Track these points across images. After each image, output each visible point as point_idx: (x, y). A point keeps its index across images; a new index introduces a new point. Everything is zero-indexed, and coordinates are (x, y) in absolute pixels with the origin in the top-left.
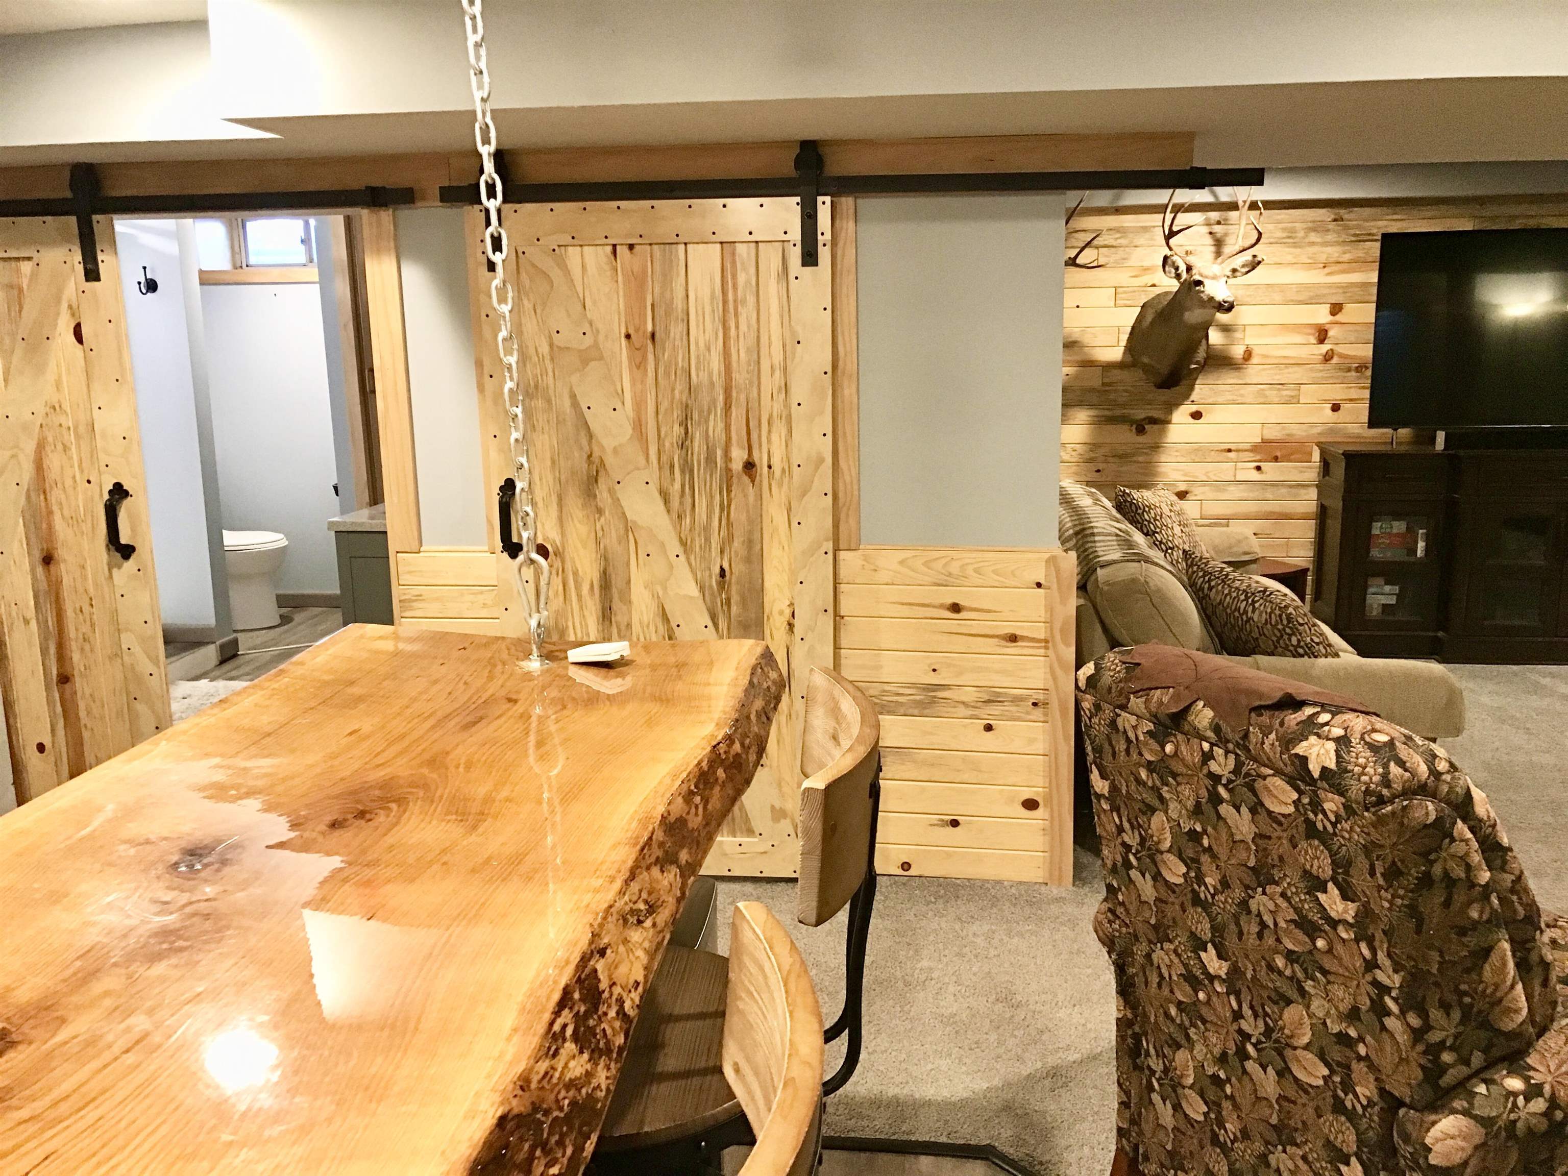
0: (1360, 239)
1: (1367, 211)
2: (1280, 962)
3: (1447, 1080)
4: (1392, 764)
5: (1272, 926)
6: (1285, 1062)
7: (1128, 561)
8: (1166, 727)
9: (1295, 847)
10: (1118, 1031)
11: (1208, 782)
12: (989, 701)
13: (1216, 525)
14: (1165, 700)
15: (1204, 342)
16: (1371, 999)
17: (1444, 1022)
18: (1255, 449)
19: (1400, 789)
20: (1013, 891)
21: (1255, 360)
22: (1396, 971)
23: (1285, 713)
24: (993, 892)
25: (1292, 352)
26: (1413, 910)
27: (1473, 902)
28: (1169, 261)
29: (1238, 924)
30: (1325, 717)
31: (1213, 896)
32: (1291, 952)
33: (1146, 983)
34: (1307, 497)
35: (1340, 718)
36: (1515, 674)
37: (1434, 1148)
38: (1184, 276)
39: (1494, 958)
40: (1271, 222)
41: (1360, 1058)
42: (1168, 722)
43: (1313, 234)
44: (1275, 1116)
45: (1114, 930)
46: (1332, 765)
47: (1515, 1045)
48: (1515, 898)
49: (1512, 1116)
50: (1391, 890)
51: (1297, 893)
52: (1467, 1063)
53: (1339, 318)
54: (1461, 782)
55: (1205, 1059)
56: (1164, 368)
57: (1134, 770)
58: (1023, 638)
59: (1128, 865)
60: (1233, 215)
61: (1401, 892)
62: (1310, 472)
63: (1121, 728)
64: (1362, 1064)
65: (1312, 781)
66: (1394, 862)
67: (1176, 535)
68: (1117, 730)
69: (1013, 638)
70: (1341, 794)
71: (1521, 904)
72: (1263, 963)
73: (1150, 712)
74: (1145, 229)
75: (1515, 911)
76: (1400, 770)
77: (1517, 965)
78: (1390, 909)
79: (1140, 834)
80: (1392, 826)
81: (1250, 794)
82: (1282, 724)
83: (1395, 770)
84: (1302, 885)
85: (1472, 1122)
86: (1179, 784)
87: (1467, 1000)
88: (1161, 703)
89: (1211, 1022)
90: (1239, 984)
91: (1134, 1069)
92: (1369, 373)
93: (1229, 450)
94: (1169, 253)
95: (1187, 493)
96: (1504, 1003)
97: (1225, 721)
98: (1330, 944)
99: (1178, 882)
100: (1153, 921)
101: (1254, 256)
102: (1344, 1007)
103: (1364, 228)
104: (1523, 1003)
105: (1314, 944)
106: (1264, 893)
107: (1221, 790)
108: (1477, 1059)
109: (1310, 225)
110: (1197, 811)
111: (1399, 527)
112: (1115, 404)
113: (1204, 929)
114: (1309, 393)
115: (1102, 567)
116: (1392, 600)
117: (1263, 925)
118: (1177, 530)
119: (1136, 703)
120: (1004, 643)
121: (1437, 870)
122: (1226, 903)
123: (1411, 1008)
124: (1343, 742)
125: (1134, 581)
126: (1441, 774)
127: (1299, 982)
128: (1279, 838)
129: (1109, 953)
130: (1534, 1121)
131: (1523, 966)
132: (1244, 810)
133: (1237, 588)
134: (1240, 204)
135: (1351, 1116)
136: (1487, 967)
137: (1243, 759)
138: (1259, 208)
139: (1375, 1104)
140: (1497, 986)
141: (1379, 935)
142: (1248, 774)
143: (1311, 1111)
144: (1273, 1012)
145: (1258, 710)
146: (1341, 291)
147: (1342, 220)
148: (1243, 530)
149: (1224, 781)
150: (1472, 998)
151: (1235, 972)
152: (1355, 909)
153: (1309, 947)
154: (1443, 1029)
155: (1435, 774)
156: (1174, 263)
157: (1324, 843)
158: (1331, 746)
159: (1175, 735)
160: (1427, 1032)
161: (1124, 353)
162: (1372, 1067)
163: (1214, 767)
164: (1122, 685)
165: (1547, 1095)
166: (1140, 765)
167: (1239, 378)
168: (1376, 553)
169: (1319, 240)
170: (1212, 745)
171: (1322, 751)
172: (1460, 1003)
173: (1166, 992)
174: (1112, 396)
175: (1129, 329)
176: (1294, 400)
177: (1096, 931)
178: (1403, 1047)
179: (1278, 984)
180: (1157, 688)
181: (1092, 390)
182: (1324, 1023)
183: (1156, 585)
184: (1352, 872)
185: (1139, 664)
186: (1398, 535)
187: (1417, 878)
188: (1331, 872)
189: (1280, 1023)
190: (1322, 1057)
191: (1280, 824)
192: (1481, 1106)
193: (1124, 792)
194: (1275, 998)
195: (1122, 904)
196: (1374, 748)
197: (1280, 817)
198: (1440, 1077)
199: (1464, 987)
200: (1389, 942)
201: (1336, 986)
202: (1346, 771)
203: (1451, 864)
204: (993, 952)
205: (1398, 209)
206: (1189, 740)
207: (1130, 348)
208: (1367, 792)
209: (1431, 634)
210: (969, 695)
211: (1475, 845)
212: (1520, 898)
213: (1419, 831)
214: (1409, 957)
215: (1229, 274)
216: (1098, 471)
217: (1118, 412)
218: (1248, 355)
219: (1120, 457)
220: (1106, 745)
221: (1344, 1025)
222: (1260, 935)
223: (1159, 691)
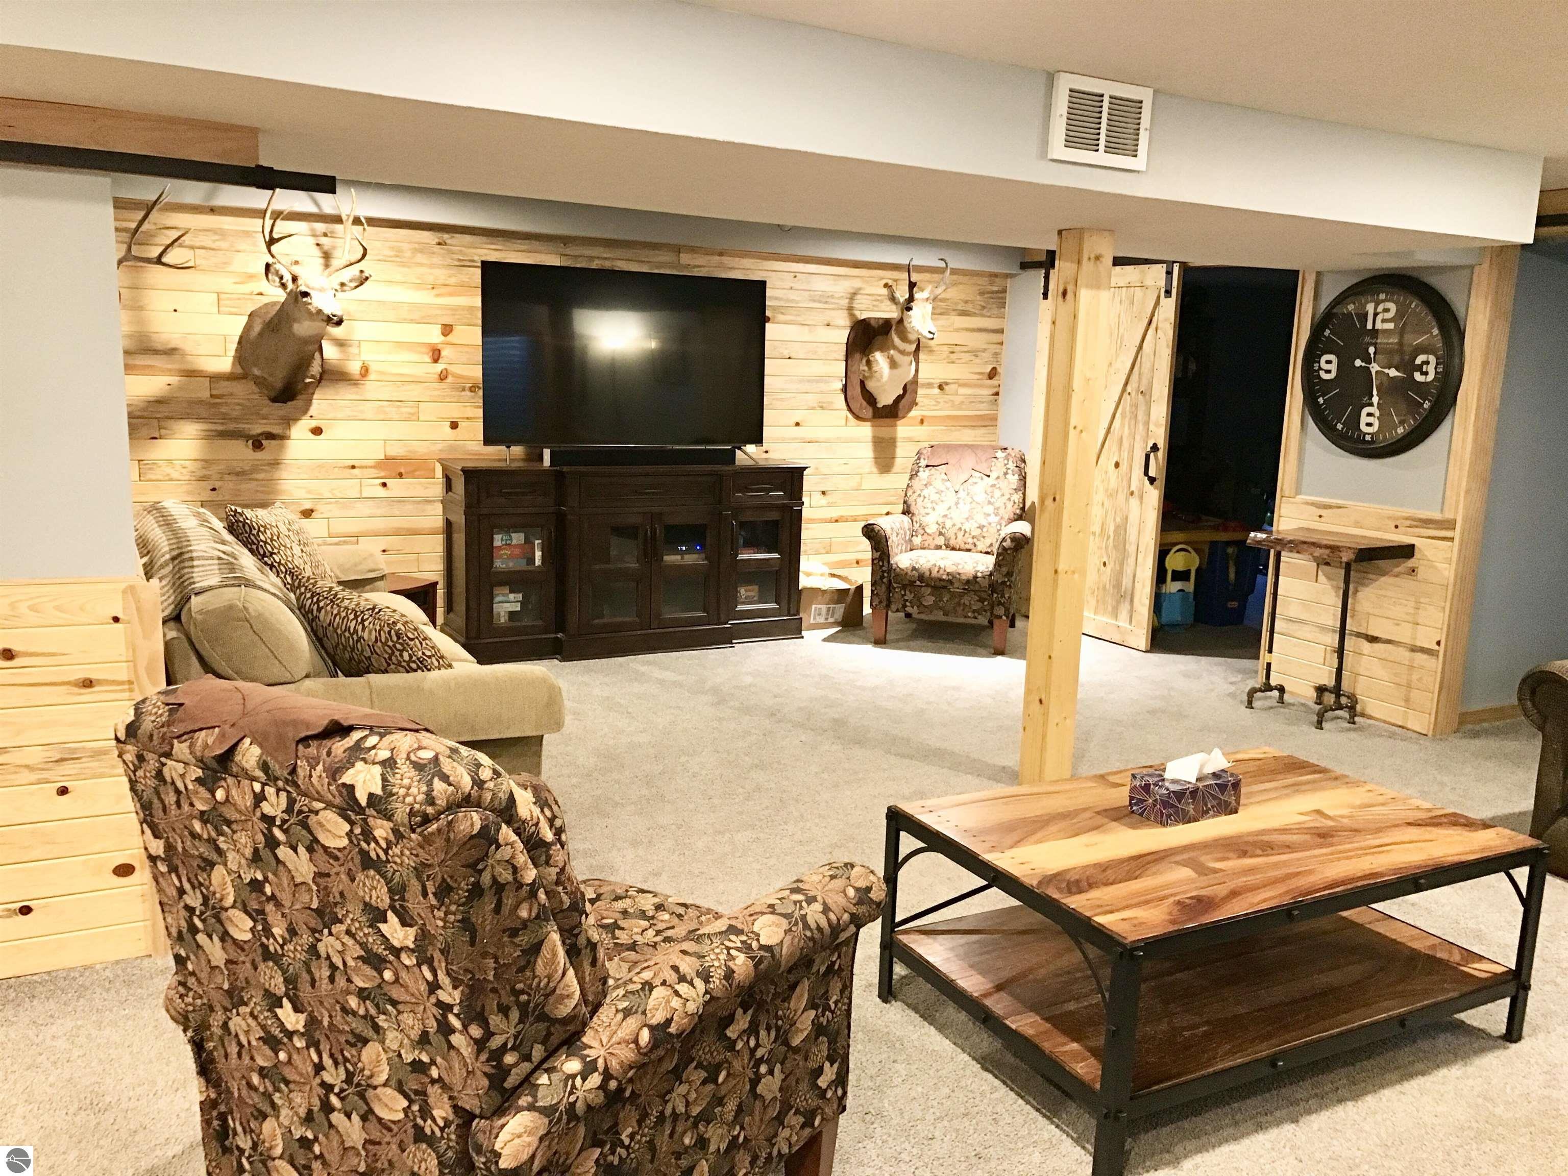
0: (463, 265)
1: (468, 238)
2: (353, 1002)
3: (511, 1082)
4: (436, 780)
5: (341, 967)
6: (367, 1104)
7: (226, 586)
8: (215, 771)
9: (353, 880)
10: (202, 1116)
11: (263, 826)
12: (62, 760)
13: (345, 543)
14: (210, 742)
15: (317, 355)
16: (437, 1020)
17: (503, 1026)
18: (379, 465)
19: (444, 804)
20: (108, 973)
21: (372, 376)
22: (455, 988)
23: (332, 741)
24: (80, 981)
25: (406, 370)
26: (466, 924)
27: (521, 903)
28: (272, 269)
29: (309, 972)
30: (373, 740)
31: (282, 946)
32: (362, 990)
33: (226, 1056)
34: (433, 513)
35: (388, 739)
36: (621, 665)
37: (504, 1152)
38: (290, 286)
39: (545, 951)
40: (376, 238)
41: (433, 1082)
42: (215, 765)
43: (419, 255)
44: (363, 1165)
45: (187, 1005)
46: (379, 791)
47: (571, 1028)
48: (560, 889)
49: (572, 1099)
50: (443, 908)
51: (361, 929)
52: (527, 1058)
53: (450, 338)
54: (504, 787)
55: (292, 1123)
56: (278, 379)
57: (187, 823)
58: (100, 682)
59: (194, 930)
60: (338, 227)
61: (453, 908)
62: (436, 488)
63: (169, 779)
64: (437, 1086)
65: (360, 810)
66: (444, 880)
67: (294, 556)
68: (165, 782)
69: (88, 684)
70: (389, 819)
71: (566, 893)
72: (338, 1007)
73: (195, 758)
74: (247, 234)
75: (561, 902)
76: (445, 785)
77: (568, 953)
78: (444, 927)
79: (202, 893)
80: (439, 842)
81: (304, 832)
82: (329, 754)
83: (439, 786)
84: (364, 919)
85: (536, 1114)
86: (234, 832)
87: (524, 998)
88: (206, 746)
89: (294, 1082)
90: (317, 1035)
91: (224, 1153)
92: (481, 393)
93: (353, 467)
94: (270, 260)
95: (312, 511)
96: (558, 992)
97: (271, 755)
98: (396, 974)
99: (246, 939)
100: (226, 986)
101: (362, 271)
102: (415, 1034)
103: (465, 254)
104: (575, 988)
105: (382, 977)
106: (330, 934)
107: (277, 832)
108: (538, 1052)
109: (416, 246)
110: (256, 858)
111: (518, 538)
112: (225, 417)
113: (278, 985)
114: (428, 411)
115: (196, 594)
116: (517, 607)
117: (333, 967)
118: (297, 550)
119: (181, 749)
120: (76, 690)
121: (486, 879)
122: (295, 952)
123: (471, 1021)
124: (389, 764)
125: (231, 607)
126: (484, 782)
127: (372, 1018)
128: (337, 874)
129: (185, 1031)
130: (591, 1096)
131: (573, 952)
132: (301, 849)
133: (346, 608)
134: (344, 218)
135: (431, 1141)
136: (539, 961)
137: (295, 795)
138: (362, 224)
139: (452, 1122)
140: (549, 977)
141: (437, 955)
142: (300, 812)
143: (394, 1147)
144: (352, 1056)
145: (305, 741)
146: (449, 312)
147: (446, 244)
148: (371, 547)
149: (278, 823)
150: (529, 995)
151: (312, 1022)
152: (414, 933)
153: (379, 981)
154: (503, 1032)
155: (479, 783)
156: (277, 272)
157: (379, 872)
158: (377, 770)
159: (225, 779)
160: (488, 1040)
161: (233, 364)
162: (446, 1088)
163: (266, 808)
164: (165, 729)
165: (601, 1070)
166: (192, 817)
167: (357, 393)
168: (499, 564)
169: (425, 262)
170: (264, 785)
171: (368, 777)
172: (518, 1003)
173: (246, 1060)
174: (224, 409)
175: (237, 339)
176: (414, 417)
177: (168, 1011)
178: (468, 1061)
179: (354, 1025)
180: (201, 729)
181: (200, 402)
182: (400, 1055)
183: (255, 611)
184: (407, 896)
185: (181, 705)
186: (516, 546)
187: (467, 891)
188: (388, 901)
189: (360, 1065)
190: (400, 1089)
191: (336, 859)
192: (544, 1097)
193: (180, 849)
194: (353, 1041)
195: (193, 974)
196: (419, 767)
197: (335, 851)
198: (504, 1080)
199: (520, 986)
200: (446, 960)
201: (405, 1015)
202: (392, 794)
203: (499, 869)
204: (76, 1053)
205: (495, 240)
206: (239, 782)
207: (241, 357)
208: (412, 813)
209: (553, 636)
210: (35, 756)
211: (520, 846)
212: (565, 888)
213: (465, 843)
214: (467, 971)
215: (338, 287)
216: (214, 489)
217: (232, 426)
218: (365, 371)
219: (238, 474)
220: (156, 801)
221: (417, 1052)
222: (332, 979)
223: (203, 733)
